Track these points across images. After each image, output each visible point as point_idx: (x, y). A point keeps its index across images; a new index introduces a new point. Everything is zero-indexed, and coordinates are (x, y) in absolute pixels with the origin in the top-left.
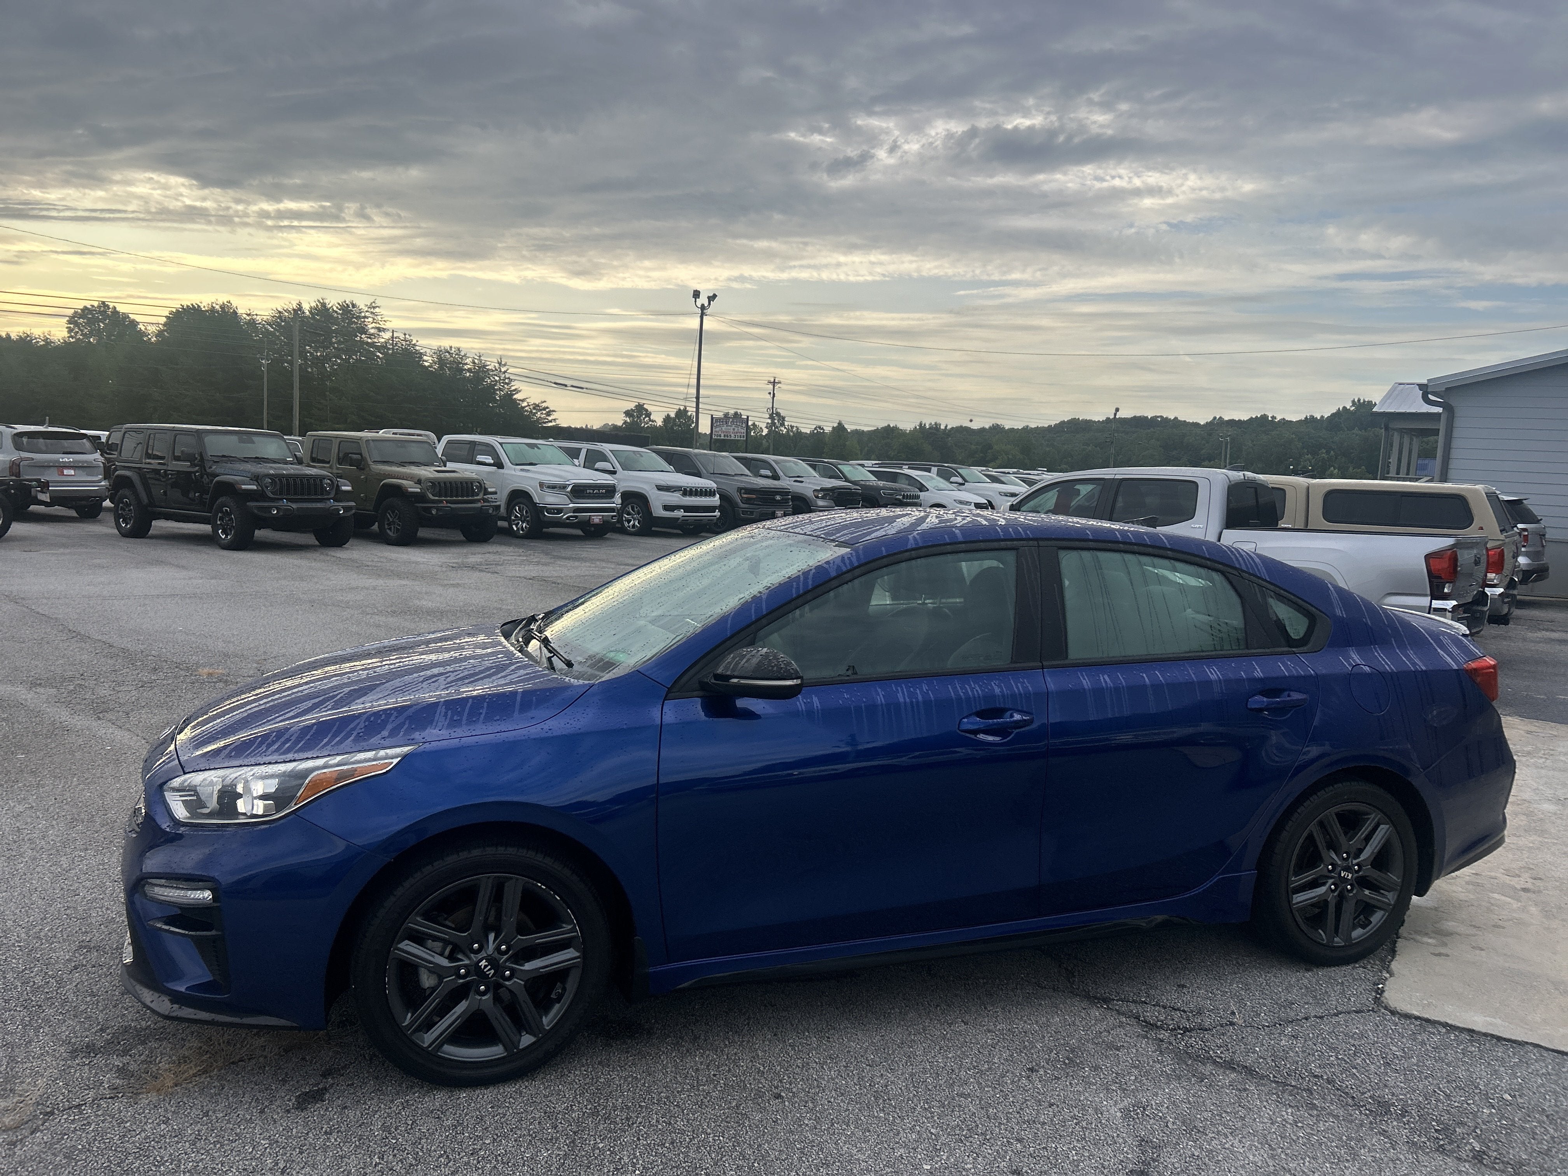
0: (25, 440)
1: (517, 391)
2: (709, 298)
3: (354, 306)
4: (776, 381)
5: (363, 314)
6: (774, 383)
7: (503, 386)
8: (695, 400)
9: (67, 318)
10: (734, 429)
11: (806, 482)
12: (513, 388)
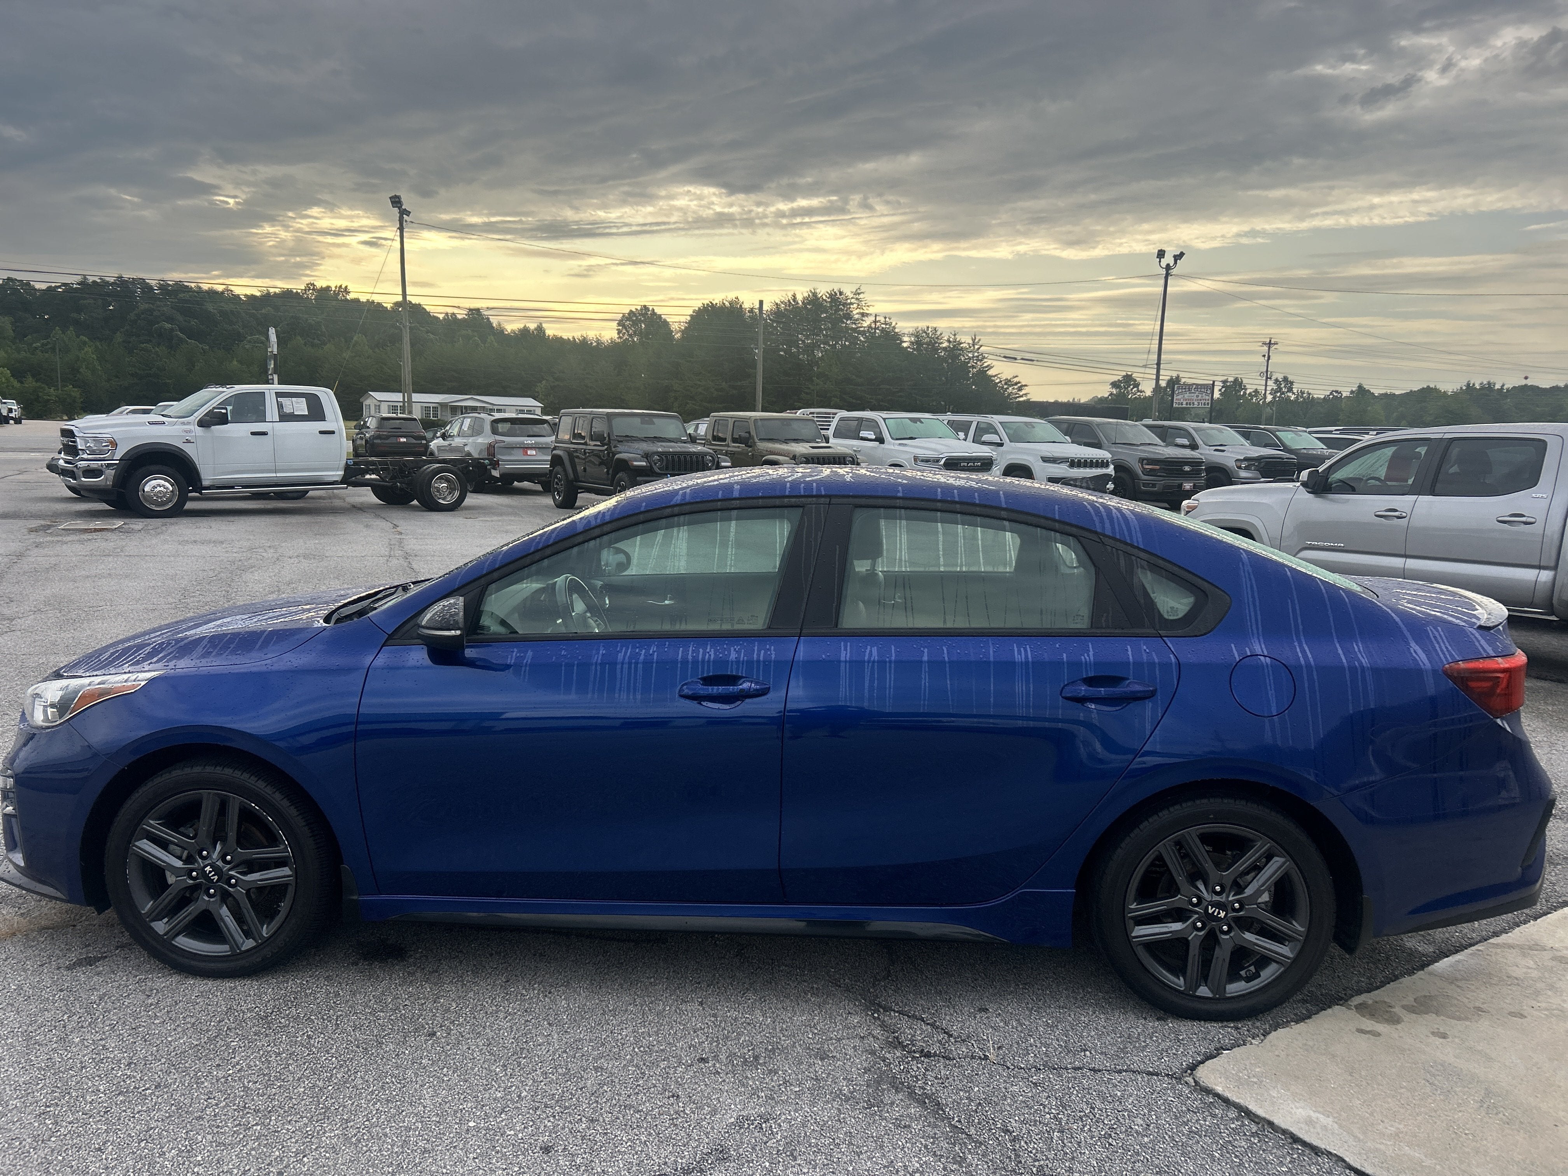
0: (500, 425)
1: (990, 367)
2: (1175, 256)
3: (841, 293)
4: (1272, 342)
5: (849, 301)
6: (1270, 344)
7: (976, 363)
8: (1156, 366)
9: (617, 322)
10: (1197, 396)
11: (1229, 451)
12: (986, 364)
